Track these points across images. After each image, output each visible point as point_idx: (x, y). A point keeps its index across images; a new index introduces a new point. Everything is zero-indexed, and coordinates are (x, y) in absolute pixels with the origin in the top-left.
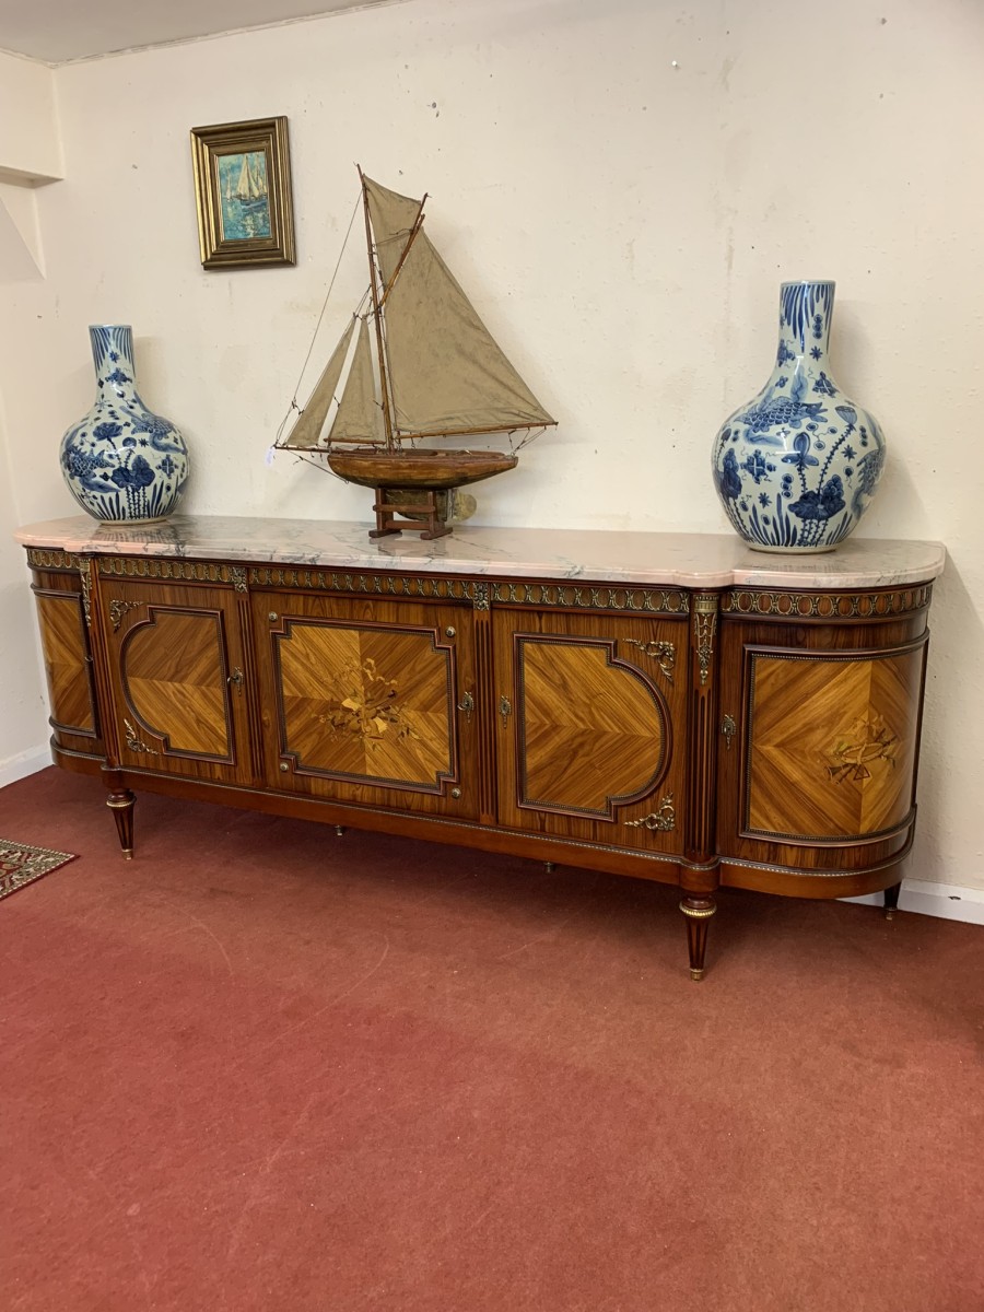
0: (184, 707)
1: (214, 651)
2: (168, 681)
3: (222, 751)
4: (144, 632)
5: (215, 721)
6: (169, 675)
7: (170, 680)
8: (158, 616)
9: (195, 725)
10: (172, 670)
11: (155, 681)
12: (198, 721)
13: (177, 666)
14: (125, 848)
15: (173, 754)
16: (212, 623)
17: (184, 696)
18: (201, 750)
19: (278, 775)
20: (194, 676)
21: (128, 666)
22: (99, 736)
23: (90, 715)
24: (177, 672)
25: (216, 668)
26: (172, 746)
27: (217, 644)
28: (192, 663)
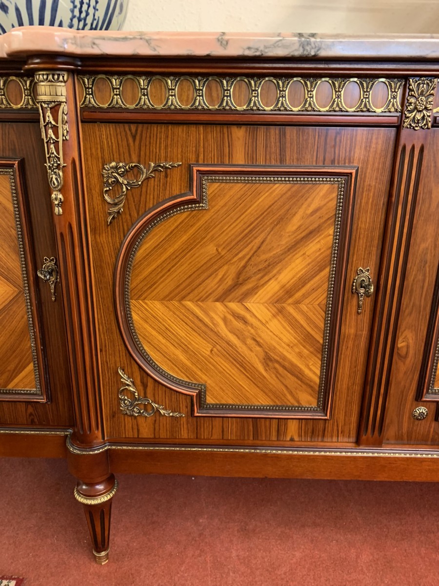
0: (244, 342)
1: (325, 241)
2: (217, 300)
3: (308, 399)
4: (180, 217)
5: (300, 355)
6: (220, 290)
7: (221, 299)
8: (211, 188)
9: (261, 369)
10: (229, 282)
11: (189, 304)
12: (268, 360)
13: (239, 274)
14: (99, 552)
15: (212, 413)
16: (329, 192)
17: (245, 321)
18: (263, 400)
19: (405, 425)
20: (272, 288)
21: (135, 282)
22: (50, 398)
23: (31, 366)
24: (236, 285)
25: (321, 270)
26: (210, 400)
27: (331, 231)
28: (269, 268)
